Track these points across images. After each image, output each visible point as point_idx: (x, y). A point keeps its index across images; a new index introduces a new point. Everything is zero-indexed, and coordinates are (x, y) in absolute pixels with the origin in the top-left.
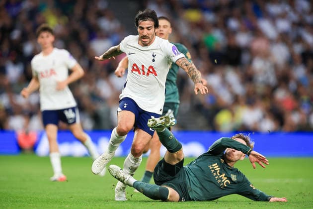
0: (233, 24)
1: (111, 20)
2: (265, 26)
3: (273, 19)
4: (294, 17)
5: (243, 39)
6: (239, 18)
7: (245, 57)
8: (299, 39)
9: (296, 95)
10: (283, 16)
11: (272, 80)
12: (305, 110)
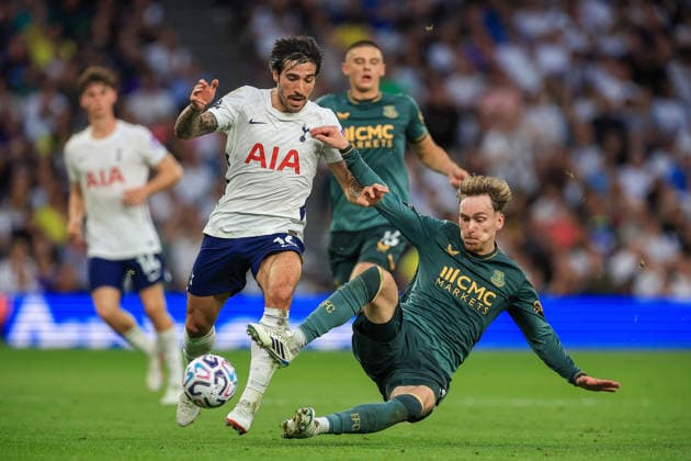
0: (442, 56)
1: (172, 48)
2: (513, 60)
3: (531, 45)
4: (577, 40)
5: (462, 90)
6: (453, 43)
7: (468, 129)
8: (587, 90)
9: (581, 213)
10: (552, 38)
11: (528, 180)
12: (600, 247)
